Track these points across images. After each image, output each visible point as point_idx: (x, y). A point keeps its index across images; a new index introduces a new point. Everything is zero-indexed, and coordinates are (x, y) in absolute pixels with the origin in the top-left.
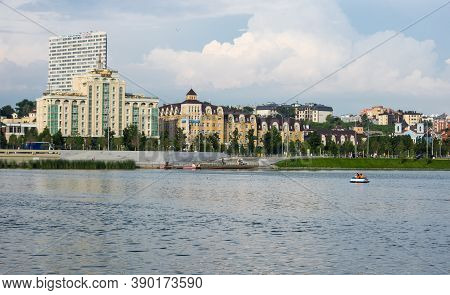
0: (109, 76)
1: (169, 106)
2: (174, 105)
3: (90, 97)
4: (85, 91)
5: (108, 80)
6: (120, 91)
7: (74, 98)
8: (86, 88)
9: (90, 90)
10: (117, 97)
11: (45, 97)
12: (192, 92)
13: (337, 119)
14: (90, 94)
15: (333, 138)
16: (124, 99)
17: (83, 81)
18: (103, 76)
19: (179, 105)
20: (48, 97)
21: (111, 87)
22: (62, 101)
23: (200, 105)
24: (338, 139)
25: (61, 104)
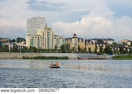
0: (49, 29)
1: (67, 39)
2: (69, 39)
3: (43, 36)
4: (42, 34)
5: (49, 31)
6: (53, 34)
7: (39, 36)
8: (42, 33)
9: (43, 34)
10: (52, 36)
11: (29, 36)
12: (75, 35)
13: (116, 43)
14: (43, 35)
15: (116, 49)
16: (54, 37)
17: (41, 31)
18: (47, 29)
19: (71, 39)
20: (30, 36)
21: (50, 33)
22: (34, 37)
23: (77, 39)
24: (117, 49)
25: (34, 38)
